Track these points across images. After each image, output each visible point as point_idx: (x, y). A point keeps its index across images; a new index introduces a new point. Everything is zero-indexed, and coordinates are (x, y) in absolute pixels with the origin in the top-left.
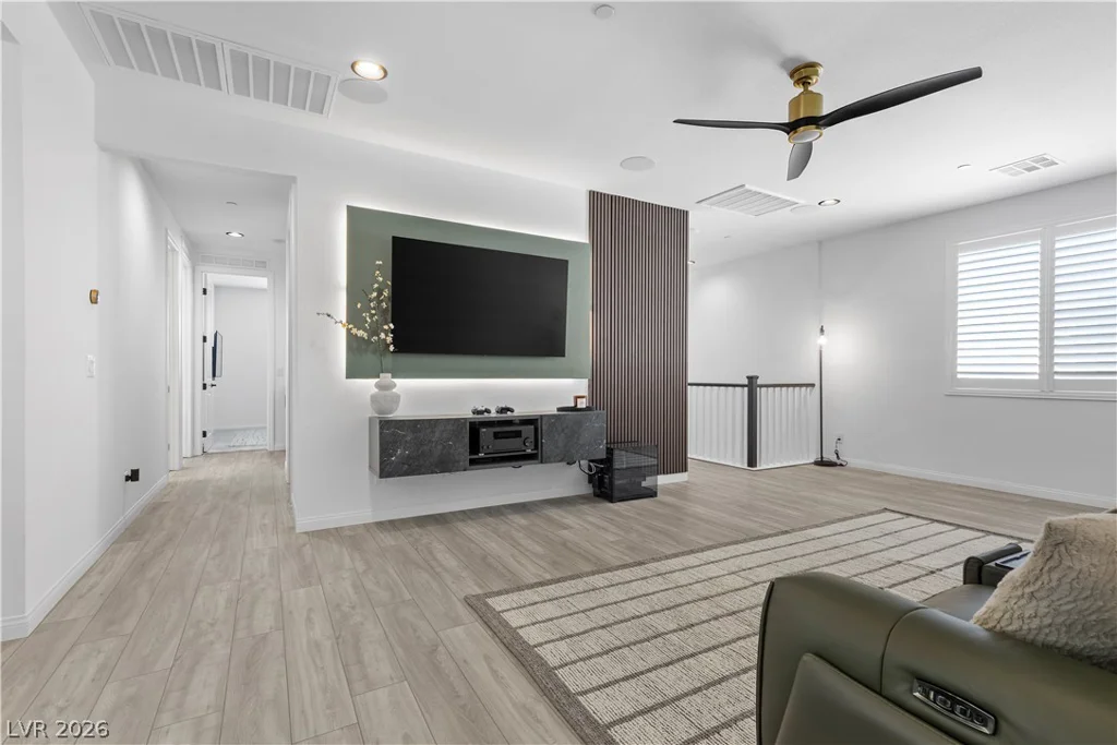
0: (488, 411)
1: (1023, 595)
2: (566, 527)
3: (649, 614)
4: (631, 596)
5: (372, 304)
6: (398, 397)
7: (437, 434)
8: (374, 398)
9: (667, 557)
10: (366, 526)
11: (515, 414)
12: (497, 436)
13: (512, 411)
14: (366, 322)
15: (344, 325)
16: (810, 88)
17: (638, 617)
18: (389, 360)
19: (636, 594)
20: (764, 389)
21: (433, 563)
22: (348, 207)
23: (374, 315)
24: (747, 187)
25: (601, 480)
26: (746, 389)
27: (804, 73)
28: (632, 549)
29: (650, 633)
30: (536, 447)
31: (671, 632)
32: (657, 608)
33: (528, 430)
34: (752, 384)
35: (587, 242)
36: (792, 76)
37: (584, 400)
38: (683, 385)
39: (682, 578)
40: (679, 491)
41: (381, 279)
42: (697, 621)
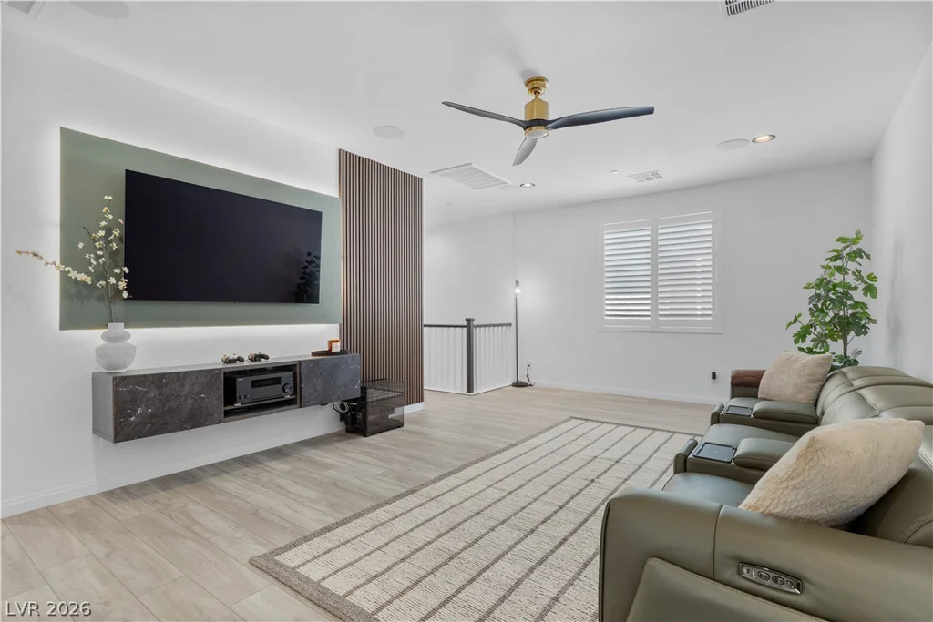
0: (241, 359)
1: (787, 487)
2: (331, 467)
3: (438, 537)
4: (416, 524)
5: (97, 244)
6: (133, 349)
7: (187, 387)
8: (100, 352)
9: (434, 482)
10: (92, 500)
11: (270, 361)
12: (255, 384)
13: (267, 358)
14: (91, 264)
15: (58, 268)
16: (540, 97)
17: (430, 543)
18: (119, 308)
19: (420, 522)
20: (478, 329)
21: (197, 529)
22: (62, 129)
23: (101, 257)
24: (474, 165)
25: (354, 418)
26: (465, 329)
27: (536, 84)
28: (399, 479)
29: (446, 556)
30: (295, 393)
31: (462, 550)
32: (443, 530)
33: (287, 377)
34: (469, 325)
35: (338, 196)
36: (527, 84)
37: (339, 344)
38: (419, 327)
39: (452, 498)
40: (419, 419)
41: (111, 217)
42: (479, 536)
